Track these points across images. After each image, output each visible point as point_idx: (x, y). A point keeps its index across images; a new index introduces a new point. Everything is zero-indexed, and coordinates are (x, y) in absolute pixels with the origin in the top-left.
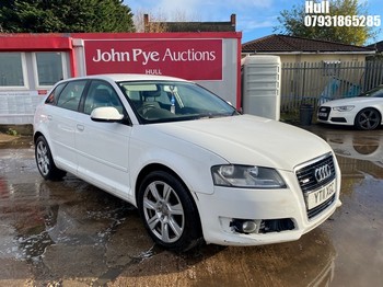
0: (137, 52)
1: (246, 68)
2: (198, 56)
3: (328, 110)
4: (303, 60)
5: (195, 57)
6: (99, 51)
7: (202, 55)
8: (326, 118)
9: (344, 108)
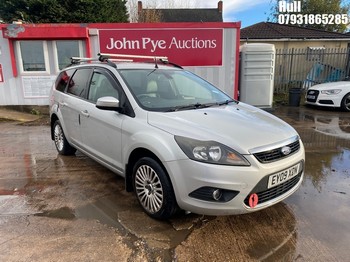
0: (146, 40)
1: (243, 55)
2: (201, 44)
3: (317, 93)
4: (290, 47)
5: (198, 45)
6: (112, 40)
7: (205, 43)
8: (315, 101)
9: (332, 92)
